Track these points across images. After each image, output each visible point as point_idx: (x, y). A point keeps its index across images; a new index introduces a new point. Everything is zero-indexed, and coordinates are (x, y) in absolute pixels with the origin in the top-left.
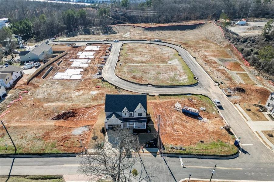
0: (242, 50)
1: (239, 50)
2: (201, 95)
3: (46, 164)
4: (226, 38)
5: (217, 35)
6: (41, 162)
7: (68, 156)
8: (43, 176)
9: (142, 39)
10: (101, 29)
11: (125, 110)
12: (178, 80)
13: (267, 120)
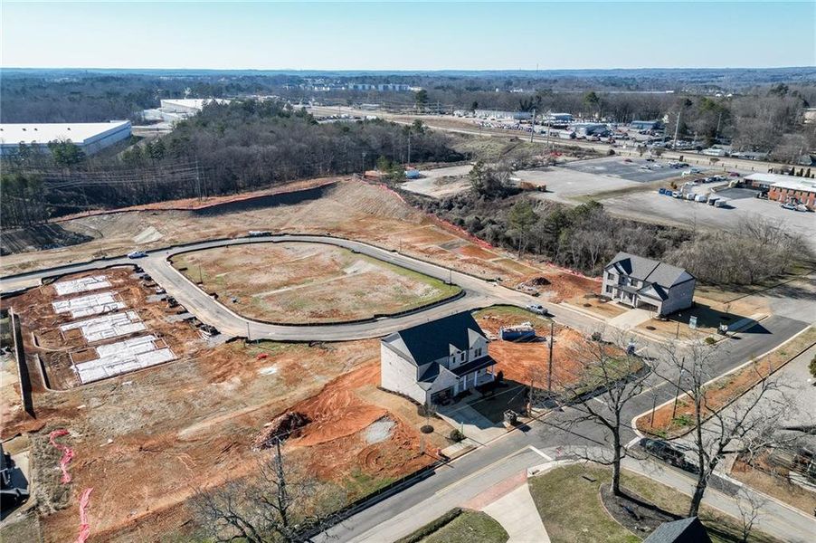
0: (462, 223)
1: (454, 224)
2: (495, 305)
3: (397, 510)
4: (414, 206)
5: (388, 204)
6: (383, 511)
7: (422, 479)
8: (425, 527)
9: (211, 238)
10: (23, 237)
11: (453, 349)
12: (415, 297)
13: (626, 311)
